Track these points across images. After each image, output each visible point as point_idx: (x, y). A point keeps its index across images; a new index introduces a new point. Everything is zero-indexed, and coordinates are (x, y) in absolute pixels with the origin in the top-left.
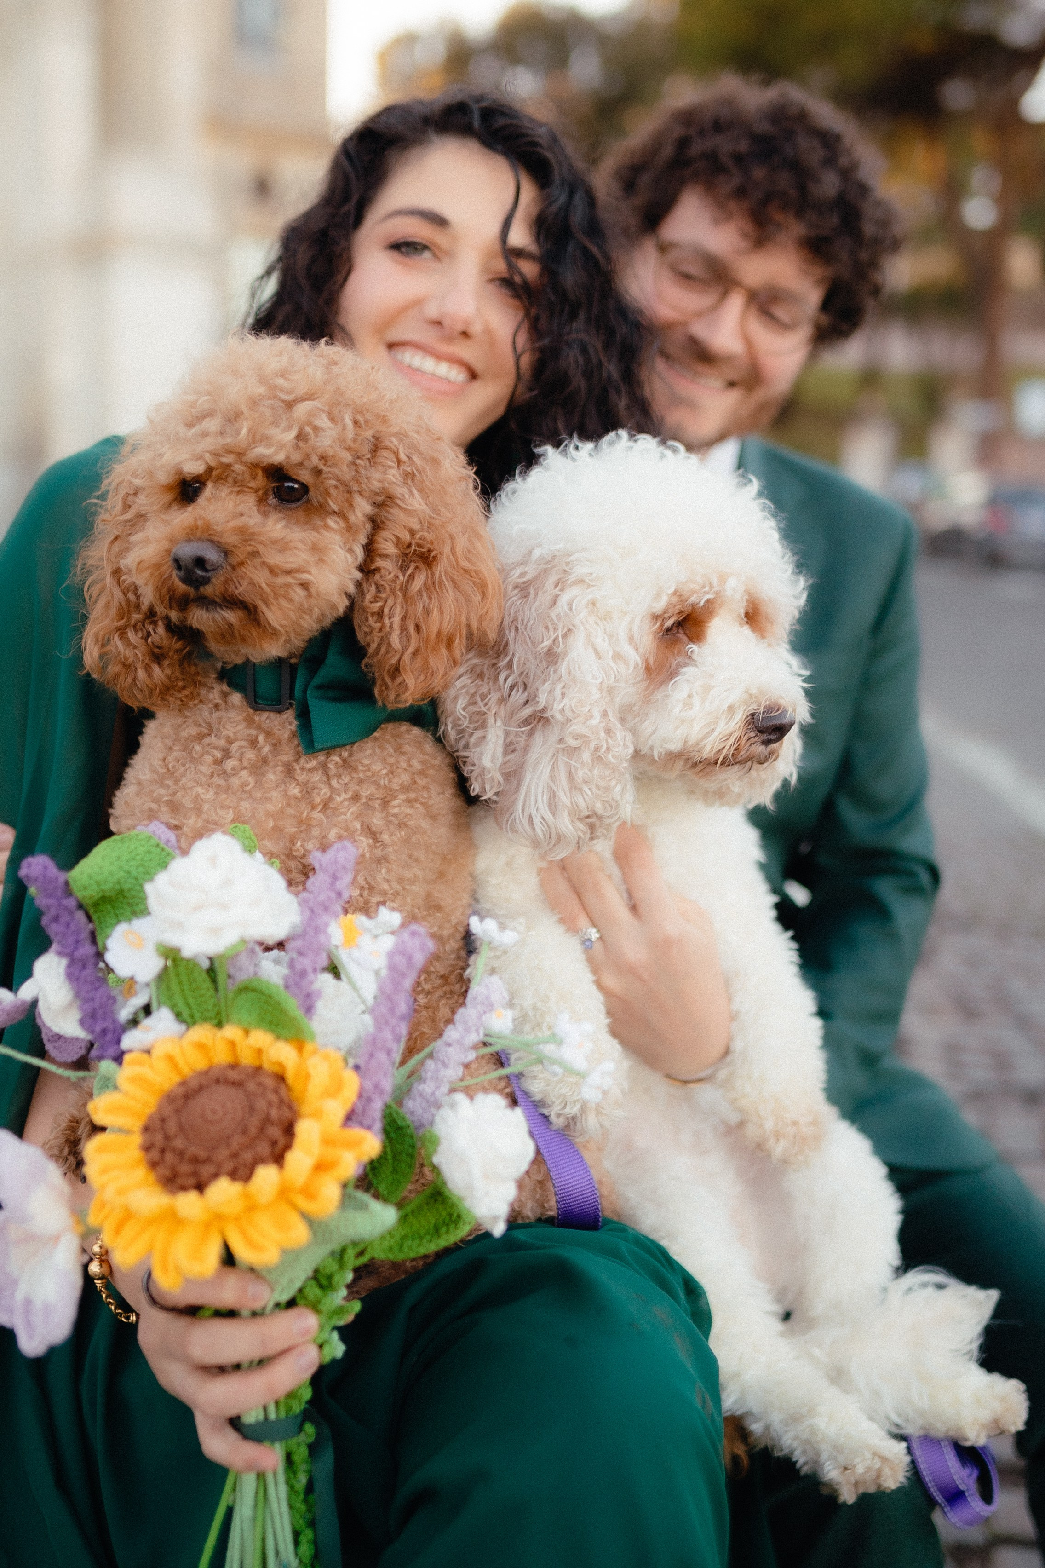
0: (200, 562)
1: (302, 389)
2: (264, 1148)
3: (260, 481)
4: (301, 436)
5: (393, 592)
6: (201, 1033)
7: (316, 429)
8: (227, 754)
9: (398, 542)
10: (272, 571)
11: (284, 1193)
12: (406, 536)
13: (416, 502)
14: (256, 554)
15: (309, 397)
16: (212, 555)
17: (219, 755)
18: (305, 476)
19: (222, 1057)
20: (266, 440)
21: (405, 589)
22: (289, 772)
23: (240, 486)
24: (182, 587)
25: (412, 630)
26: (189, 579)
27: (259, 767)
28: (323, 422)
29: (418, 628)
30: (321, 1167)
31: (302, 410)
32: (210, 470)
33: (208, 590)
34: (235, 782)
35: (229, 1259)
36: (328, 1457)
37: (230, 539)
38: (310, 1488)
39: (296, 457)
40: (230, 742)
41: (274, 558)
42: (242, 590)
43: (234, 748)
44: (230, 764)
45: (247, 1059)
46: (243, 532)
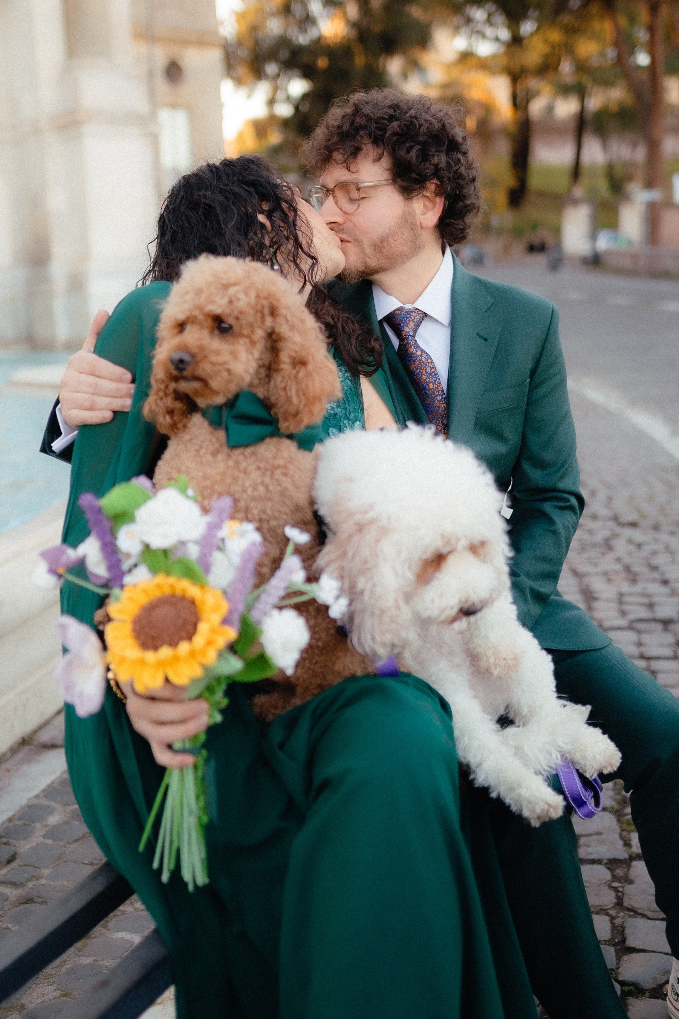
0: (181, 361)
1: (233, 280)
2: (184, 634)
3: (210, 322)
4: (230, 302)
5: (290, 378)
6: (160, 579)
7: (238, 299)
8: (201, 447)
9: (290, 356)
10: (214, 364)
11: (192, 654)
12: (293, 354)
13: (297, 338)
14: (206, 357)
15: (236, 284)
16: (187, 358)
17: (197, 448)
18: (231, 321)
19: (167, 591)
20: (213, 302)
21: (296, 377)
22: (229, 456)
23: (201, 325)
24: (175, 372)
25: (301, 395)
26: (177, 368)
27: (215, 454)
28: (241, 296)
29: (304, 394)
30: (210, 643)
31: (232, 290)
32: (188, 318)
33: (186, 373)
34: (204, 460)
35: (167, 680)
36: (212, 765)
37: (195, 350)
38: (203, 778)
39: (228, 311)
40: (202, 442)
41: (214, 358)
42: (200, 372)
43: (204, 445)
44: (202, 452)
45: (179, 592)
46: (202, 348)
